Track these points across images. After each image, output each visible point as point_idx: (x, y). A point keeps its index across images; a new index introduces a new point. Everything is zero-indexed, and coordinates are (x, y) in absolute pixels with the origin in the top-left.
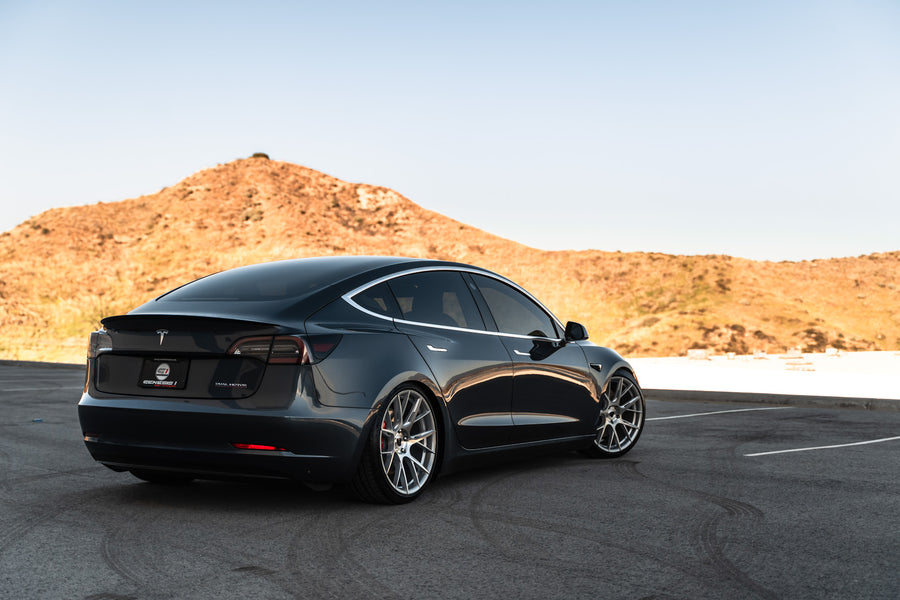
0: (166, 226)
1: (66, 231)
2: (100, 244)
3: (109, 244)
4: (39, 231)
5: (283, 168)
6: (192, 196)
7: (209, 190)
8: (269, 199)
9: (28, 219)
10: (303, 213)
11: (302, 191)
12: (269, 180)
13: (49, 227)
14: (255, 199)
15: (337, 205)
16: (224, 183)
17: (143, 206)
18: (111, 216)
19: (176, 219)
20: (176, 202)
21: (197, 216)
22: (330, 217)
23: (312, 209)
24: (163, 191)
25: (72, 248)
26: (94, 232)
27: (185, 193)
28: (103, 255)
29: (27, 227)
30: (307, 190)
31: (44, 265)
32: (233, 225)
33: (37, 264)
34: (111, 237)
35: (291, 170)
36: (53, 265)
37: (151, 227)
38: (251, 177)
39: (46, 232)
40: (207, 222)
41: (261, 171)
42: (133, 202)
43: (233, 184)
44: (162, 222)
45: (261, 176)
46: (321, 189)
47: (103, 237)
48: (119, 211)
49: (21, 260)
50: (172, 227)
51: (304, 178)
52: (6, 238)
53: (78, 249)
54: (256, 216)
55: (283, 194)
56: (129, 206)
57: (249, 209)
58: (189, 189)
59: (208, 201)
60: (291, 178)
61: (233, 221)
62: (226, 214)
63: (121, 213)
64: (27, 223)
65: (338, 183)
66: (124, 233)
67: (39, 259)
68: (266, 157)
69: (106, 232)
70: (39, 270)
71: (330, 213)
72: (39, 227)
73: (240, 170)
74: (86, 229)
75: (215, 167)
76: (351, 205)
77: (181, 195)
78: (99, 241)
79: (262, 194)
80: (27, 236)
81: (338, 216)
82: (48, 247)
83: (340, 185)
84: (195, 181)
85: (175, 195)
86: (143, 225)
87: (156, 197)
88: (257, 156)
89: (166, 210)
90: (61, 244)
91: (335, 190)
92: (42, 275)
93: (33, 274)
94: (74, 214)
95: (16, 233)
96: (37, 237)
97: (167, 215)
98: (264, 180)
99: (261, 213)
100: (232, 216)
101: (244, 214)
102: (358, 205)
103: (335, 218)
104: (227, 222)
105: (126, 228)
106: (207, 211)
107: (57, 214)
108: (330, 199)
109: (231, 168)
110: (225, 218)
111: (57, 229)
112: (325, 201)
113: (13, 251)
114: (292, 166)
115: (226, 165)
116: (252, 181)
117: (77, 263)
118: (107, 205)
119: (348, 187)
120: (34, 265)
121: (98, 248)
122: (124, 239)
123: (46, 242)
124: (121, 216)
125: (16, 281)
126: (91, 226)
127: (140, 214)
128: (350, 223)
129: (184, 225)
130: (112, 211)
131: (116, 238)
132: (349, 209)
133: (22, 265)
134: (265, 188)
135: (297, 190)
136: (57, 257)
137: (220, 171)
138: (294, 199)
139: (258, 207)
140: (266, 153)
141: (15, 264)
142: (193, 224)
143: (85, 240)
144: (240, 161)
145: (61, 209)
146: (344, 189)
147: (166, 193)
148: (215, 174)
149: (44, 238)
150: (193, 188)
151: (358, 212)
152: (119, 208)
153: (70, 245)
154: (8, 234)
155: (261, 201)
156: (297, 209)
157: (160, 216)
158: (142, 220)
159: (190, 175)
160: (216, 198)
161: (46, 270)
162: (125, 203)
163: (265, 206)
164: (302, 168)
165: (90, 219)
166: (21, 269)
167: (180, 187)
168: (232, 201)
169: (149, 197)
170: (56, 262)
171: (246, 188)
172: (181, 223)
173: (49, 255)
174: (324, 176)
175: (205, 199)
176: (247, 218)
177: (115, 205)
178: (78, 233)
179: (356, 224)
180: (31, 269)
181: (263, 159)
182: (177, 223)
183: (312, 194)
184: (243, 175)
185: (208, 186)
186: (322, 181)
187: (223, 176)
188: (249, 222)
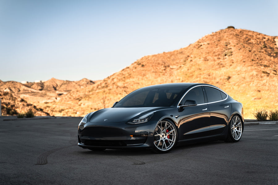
0: (191, 61)
1: (151, 65)
2: (165, 70)
3: (168, 69)
4: (140, 66)
5: (241, 32)
6: (202, 47)
7: (209, 44)
8: (235, 46)
9: (136, 61)
10: (250, 51)
11: (250, 42)
12: (235, 38)
13: (144, 64)
14: (229, 47)
15: (266, 47)
16: (215, 40)
17: (181, 53)
18: (169, 58)
19: (195, 57)
20: (195, 50)
21: (204, 56)
22: (263, 52)
23: (254, 49)
24: (189, 46)
25: (153, 72)
26: (162, 65)
27: (199, 46)
28: (166, 74)
29: (135, 64)
30: (252, 41)
31: (142, 79)
32: (219, 58)
33: (140, 79)
34: (169, 66)
35: (244, 32)
36: (146, 79)
37: (185, 61)
38: (227, 37)
39: (143, 66)
40: (208, 58)
41: (231, 34)
42: (177, 51)
43: (219, 41)
44: (189, 59)
45: (231, 36)
46: (258, 40)
47: (165, 67)
48: (172, 55)
49: (133, 78)
50: (194, 61)
51: (250, 36)
52: (128, 69)
53: (156, 72)
54: (229, 54)
55: (241, 43)
56: (176, 53)
57: (226, 51)
58: (200, 44)
59: (208, 49)
60: (245, 36)
61: (220, 57)
62: (217, 54)
63: (173, 56)
64: (135, 63)
65: (266, 37)
66: (174, 64)
67: (141, 77)
68: (233, 28)
69: (167, 64)
70: (140, 82)
71: (263, 50)
72: (140, 64)
73: (222, 34)
74: (159, 64)
75: (211, 34)
76: (272, 46)
77: (197, 47)
78: (164, 68)
79: (232, 44)
80: (136, 68)
81: (266, 51)
82: (144, 72)
83: (267, 38)
84: (203, 40)
85: (194, 47)
86: (182, 61)
87: (187, 48)
88: (229, 27)
89: (191, 54)
90: (149, 71)
91: (265, 40)
92: (142, 83)
93: (138, 83)
94: (154, 58)
95: (131, 67)
96: (139, 68)
97: (192, 56)
98: (232, 38)
99: (232, 52)
100: (219, 55)
101: (224, 53)
102: (275, 46)
103: (265, 52)
104: (217, 57)
105: (175, 62)
106: (208, 53)
107: (147, 58)
108: (263, 44)
109: (218, 34)
110: (216, 56)
111: (147, 64)
112: (260, 45)
113: (130, 75)
114: (245, 31)
115: (216, 32)
116: (227, 39)
117: (156, 78)
118: (167, 53)
119: (270, 38)
120: (138, 80)
121: (164, 71)
122: (174, 67)
123: (143, 70)
124: (173, 57)
125: (132, 87)
126: (161, 62)
127: (180, 56)
128: (272, 54)
129: (198, 60)
130: (169, 56)
131: (171, 67)
132: (271, 48)
133: (134, 80)
134: (233, 42)
135: (247, 41)
136: (147, 76)
137: (213, 35)
138: (246, 45)
139: (230, 50)
140: (233, 26)
141: (131, 80)
142: (202, 59)
143: (158, 68)
144: (222, 30)
145: (149, 56)
146: (268, 39)
147: (191, 46)
148: (211, 37)
149: (142, 69)
150: (202, 44)
151: (275, 49)
152: (171, 54)
153: (153, 70)
154: (128, 68)
155: (231, 47)
156: (248, 49)
157: (189, 56)
158: (182, 58)
159: (201, 38)
160: (212, 47)
161: (143, 81)
162: (174, 52)
163: (233, 49)
164: (249, 31)
165: (160, 60)
166: (134, 82)
167: (197, 44)
168: (219, 48)
169: (184, 48)
170: (147, 78)
171: (225, 42)
172: (197, 59)
173: (144, 75)
174: (259, 34)
175: (207, 48)
176: (226, 55)
177: (170, 53)
178: (156, 66)
179: (275, 55)
180: (137, 81)
181: (232, 29)
182: (196, 59)
183: (254, 43)
184: (223, 36)
185: (208, 42)
186: (258, 36)
187: (215, 37)
188: (227, 57)
